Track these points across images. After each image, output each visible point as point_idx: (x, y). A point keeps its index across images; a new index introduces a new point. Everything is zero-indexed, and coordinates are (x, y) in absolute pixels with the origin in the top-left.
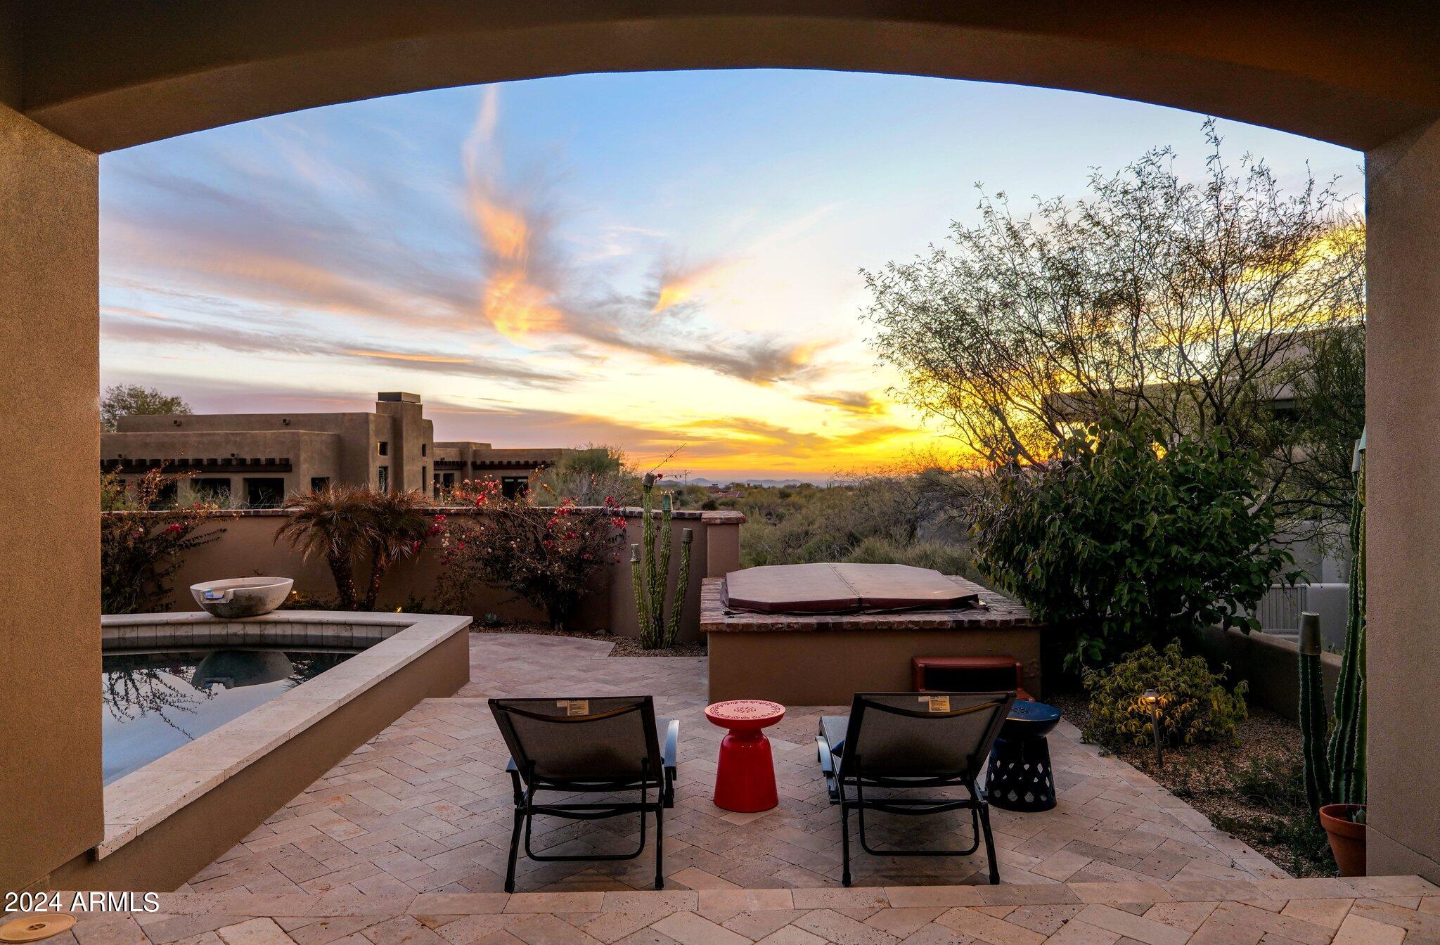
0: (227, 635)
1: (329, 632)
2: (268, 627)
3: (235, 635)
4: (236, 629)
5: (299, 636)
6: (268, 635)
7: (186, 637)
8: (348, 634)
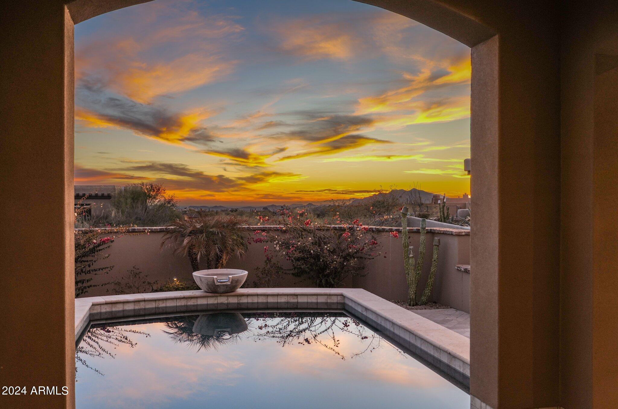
0: (217, 304)
1: (283, 300)
2: (243, 298)
3: (222, 304)
4: (223, 300)
5: (263, 303)
6: (243, 303)
7: (194, 306)
8: (295, 301)
